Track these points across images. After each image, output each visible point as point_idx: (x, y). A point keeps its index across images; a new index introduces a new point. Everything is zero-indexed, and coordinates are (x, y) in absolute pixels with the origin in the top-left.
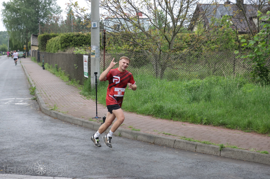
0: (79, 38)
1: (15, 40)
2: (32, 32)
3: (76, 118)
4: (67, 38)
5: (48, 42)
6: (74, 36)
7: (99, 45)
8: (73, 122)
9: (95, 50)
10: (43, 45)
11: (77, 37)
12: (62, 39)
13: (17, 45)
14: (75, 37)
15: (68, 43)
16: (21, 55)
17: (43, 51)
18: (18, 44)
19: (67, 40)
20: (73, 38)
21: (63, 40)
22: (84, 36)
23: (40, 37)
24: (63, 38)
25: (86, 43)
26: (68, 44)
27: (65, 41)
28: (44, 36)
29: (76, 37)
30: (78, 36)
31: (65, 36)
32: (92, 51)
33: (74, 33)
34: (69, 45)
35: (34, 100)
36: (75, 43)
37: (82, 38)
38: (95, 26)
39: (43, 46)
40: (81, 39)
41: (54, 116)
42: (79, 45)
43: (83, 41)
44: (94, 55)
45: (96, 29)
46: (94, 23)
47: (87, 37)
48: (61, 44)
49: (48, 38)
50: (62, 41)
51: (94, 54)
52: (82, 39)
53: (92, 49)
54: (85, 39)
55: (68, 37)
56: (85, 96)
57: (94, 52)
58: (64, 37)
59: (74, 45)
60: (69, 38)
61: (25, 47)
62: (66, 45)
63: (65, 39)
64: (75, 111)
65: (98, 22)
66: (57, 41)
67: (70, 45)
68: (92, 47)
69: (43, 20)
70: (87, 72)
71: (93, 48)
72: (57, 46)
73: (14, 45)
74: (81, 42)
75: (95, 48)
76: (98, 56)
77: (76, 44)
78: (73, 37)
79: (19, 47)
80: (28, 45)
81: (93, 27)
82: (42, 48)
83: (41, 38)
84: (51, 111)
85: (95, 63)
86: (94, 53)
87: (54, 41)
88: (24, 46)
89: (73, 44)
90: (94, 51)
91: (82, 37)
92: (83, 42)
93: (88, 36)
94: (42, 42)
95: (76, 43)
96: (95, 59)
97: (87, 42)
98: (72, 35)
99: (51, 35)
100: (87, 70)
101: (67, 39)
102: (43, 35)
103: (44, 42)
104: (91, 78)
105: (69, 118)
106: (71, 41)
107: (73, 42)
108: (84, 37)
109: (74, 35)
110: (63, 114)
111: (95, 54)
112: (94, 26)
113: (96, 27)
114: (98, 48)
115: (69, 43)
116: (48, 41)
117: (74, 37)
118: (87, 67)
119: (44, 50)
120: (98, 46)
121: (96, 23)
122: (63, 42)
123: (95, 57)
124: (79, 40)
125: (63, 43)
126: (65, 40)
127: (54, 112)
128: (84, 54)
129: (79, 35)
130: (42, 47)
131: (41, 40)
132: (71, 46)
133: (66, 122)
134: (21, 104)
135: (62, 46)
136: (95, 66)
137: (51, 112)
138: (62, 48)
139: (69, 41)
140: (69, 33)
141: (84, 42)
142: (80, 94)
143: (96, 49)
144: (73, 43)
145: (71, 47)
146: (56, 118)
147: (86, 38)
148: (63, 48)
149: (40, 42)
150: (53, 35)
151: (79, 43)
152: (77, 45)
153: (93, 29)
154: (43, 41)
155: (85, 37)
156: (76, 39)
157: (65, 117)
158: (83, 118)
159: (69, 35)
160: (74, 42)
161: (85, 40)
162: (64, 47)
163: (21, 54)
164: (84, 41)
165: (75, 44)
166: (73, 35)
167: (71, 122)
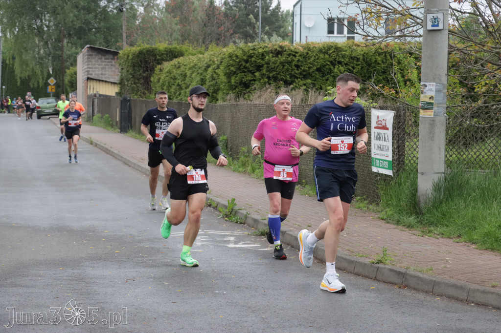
0: (283, 58)
1: (24, 63)
2: (75, 38)
3: (477, 287)
4: (245, 58)
5: (161, 70)
6: (268, 53)
7: (444, 79)
8: (470, 299)
9: (433, 94)
10: (138, 79)
11: (277, 56)
12: (231, 62)
13: (29, 76)
14: (271, 55)
15: (250, 75)
16: (50, 108)
17: (136, 97)
18: (31, 73)
19: (248, 65)
20: (263, 59)
21: (232, 66)
22: (296, 52)
23: (128, 56)
24: (234, 60)
25: (301, 74)
26: (249, 77)
27: (239, 68)
28: (141, 52)
29: (273, 57)
30: (278, 53)
31: (239, 53)
32: (424, 98)
33: (266, 45)
34: (251, 81)
35: (260, 235)
36: (271, 75)
37: (289, 59)
38: (437, 25)
39: (138, 83)
40: (286, 62)
41: (395, 279)
42: (282, 79)
43: (293, 67)
44: (432, 109)
45: (439, 33)
46: (435, 15)
47: (305, 57)
48: (229, 75)
49: (151, 58)
50: (232, 68)
51: (428, 106)
52: (290, 63)
53: (425, 90)
54: (298, 61)
55: (251, 57)
56: (410, 226)
57: (431, 101)
58: (237, 56)
59: (266, 80)
60: (253, 59)
61: (52, 84)
62: (244, 80)
63: (240, 62)
64: (445, 267)
65: (445, 12)
66: (210, 70)
67: (254, 80)
68: (426, 86)
69: (108, 3)
70: (390, 159)
71: (427, 88)
72: (208, 83)
73: (21, 78)
74: (287, 69)
75: (434, 88)
76: (442, 113)
77: (273, 77)
78: (263, 55)
79: (36, 83)
80: (67, 79)
81: (430, 27)
82: (133, 89)
83: (132, 59)
84: (377, 265)
85: (431, 133)
86: (432, 104)
87: (194, 67)
88: (49, 81)
89: (263, 78)
90: (431, 98)
91: (289, 55)
92: (293, 70)
93: (308, 53)
94: (134, 70)
95: (274, 73)
96: (432, 122)
97: (304, 71)
98: (260, 51)
99: (159, 51)
100: (390, 153)
101: (247, 61)
102: (135, 49)
103: (141, 72)
104: (419, 175)
105: (455, 286)
106: (259, 68)
107: (264, 71)
108: (297, 55)
109: (267, 49)
110: (425, 276)
111: (435, 107)
112: (433, 26)
113: (440, 27)
114: (442, 88)
115: (253, 73)
116: (159, 67)
117: (267, 57)
118: (389, 144)
119: (139, 93)
120: (443, 84)
121: (440, 16)
122: (234, 70)
123: (434, 115)
124: (283, 64)
125: (235, 73)
126: (241, 65)
127: (391, 270)
128: (375, 108)
129: (280, 50)
130: (133, 85)
131: (132, 63)
132: (257, 82)
133: (442, 296)
134: (240, 245)
135: (229, 82)
136: (432, 140)
137: (378, 268)
138: (232, 88)
139: (251, 69)
140: (250, 44)
141: (297, 72)
142: (388, 223)
143: (438, 91)
144: (263, 74)
145: (257, 85)
146: (405, 287)
147: (301, 59)
148: (235, 89)
149: (128, 71)
150: (166, 48)
151: (282, 74)
152: (275, 79)
153: (432, 33)
154: (136, 68)
155: (300, 56)
156: (273, 63)
157: (435, 284)
158: (493, 286)
159: (251, 52)
160: (267, 71)
161: (300, 64)
162: (236, 87)
163: (48, 105)
164: (297, 67)
165: (269, 78)
166: (265, 52)
167: (461, 297)
